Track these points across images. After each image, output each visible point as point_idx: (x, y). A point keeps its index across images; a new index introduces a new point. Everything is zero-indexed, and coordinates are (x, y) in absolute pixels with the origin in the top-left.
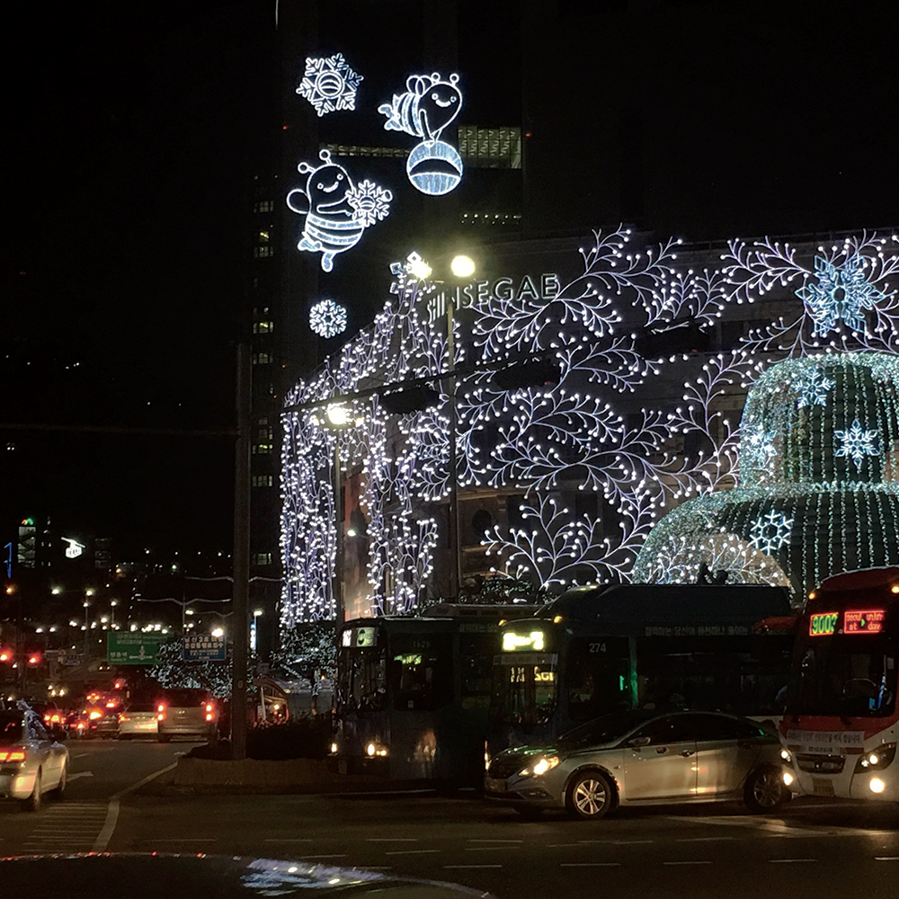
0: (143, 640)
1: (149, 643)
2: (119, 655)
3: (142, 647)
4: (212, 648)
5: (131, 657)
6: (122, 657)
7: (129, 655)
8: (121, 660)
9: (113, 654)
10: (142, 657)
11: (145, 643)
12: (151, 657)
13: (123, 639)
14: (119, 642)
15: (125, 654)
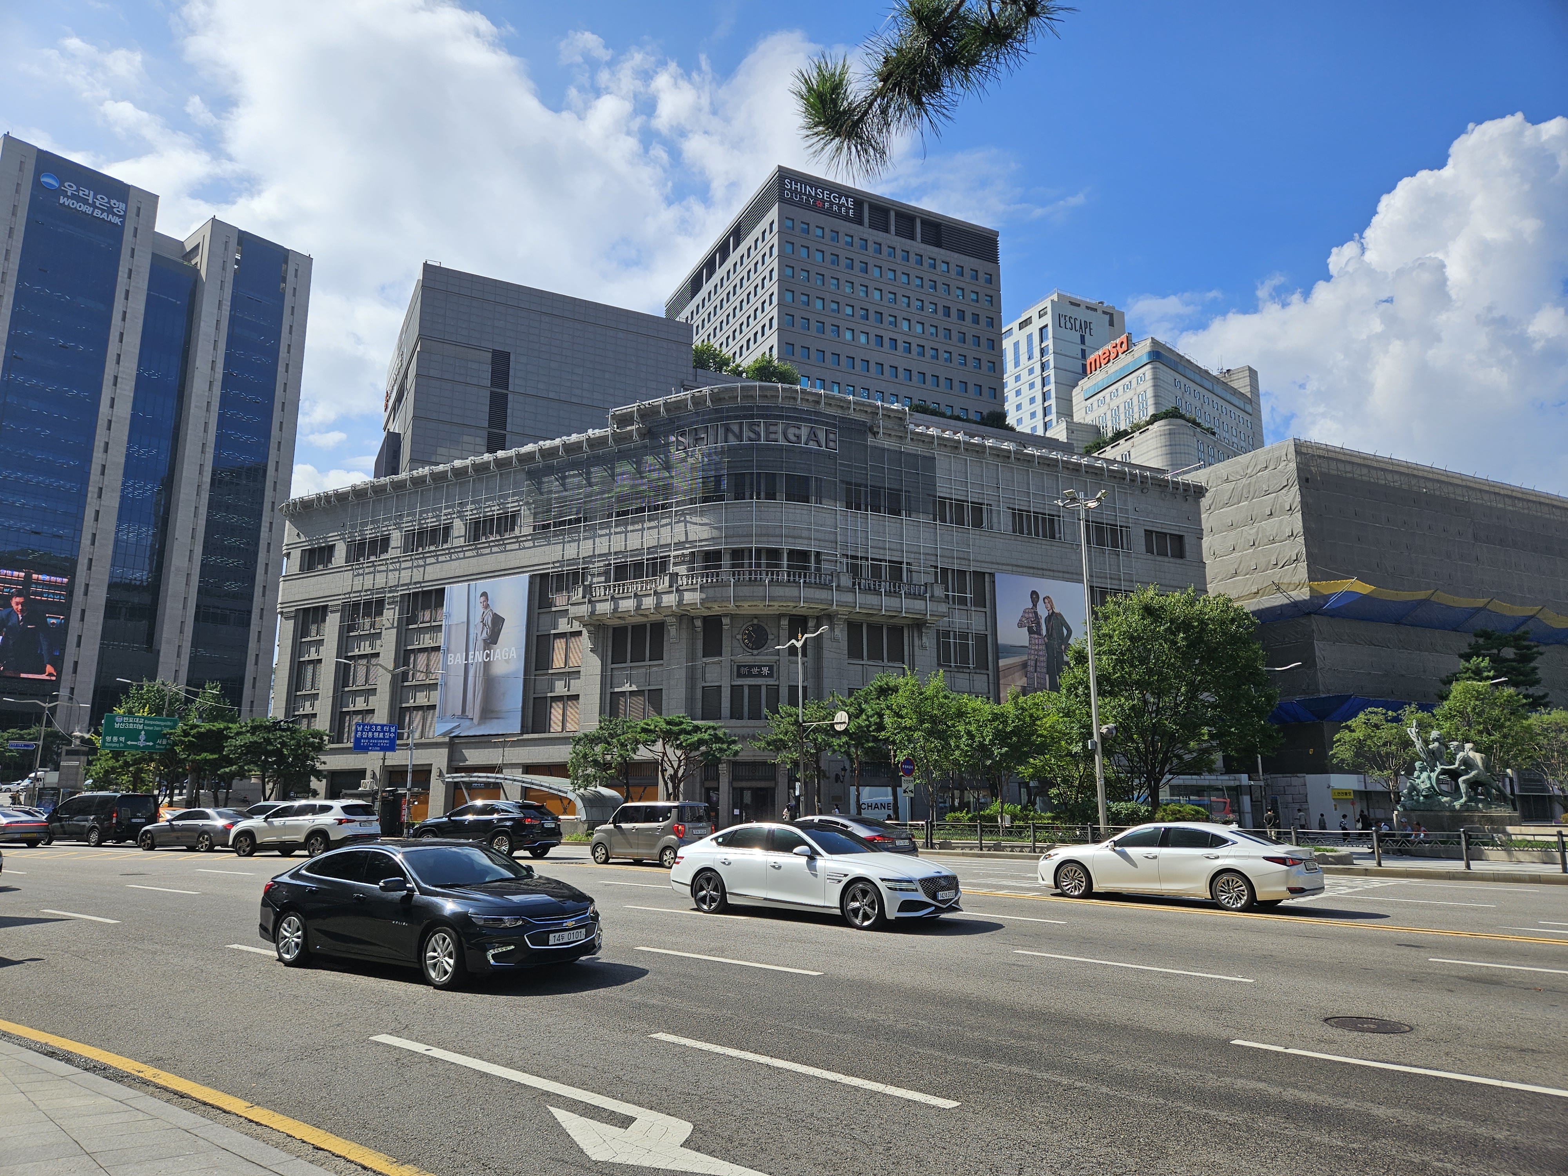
0: (144, 724)
1: (151, 728)
2: (115, 739)
3: (143, 732)
4: (384, 739)
5: (129, 743)
6: (119, 742)
7: (126, 740)
8: (117, 745)
9: (108, 739)
10: (141, 744)
11: (146, 728)
12: (151, 744)
13: (123, 722)
14: (117, 726)
15: (122, 739)
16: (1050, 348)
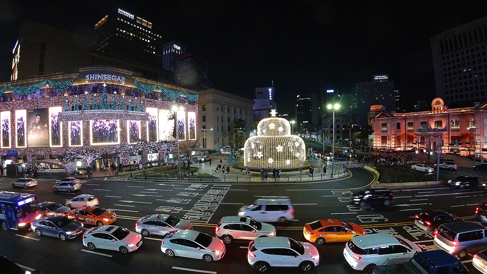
16: (172, 51)
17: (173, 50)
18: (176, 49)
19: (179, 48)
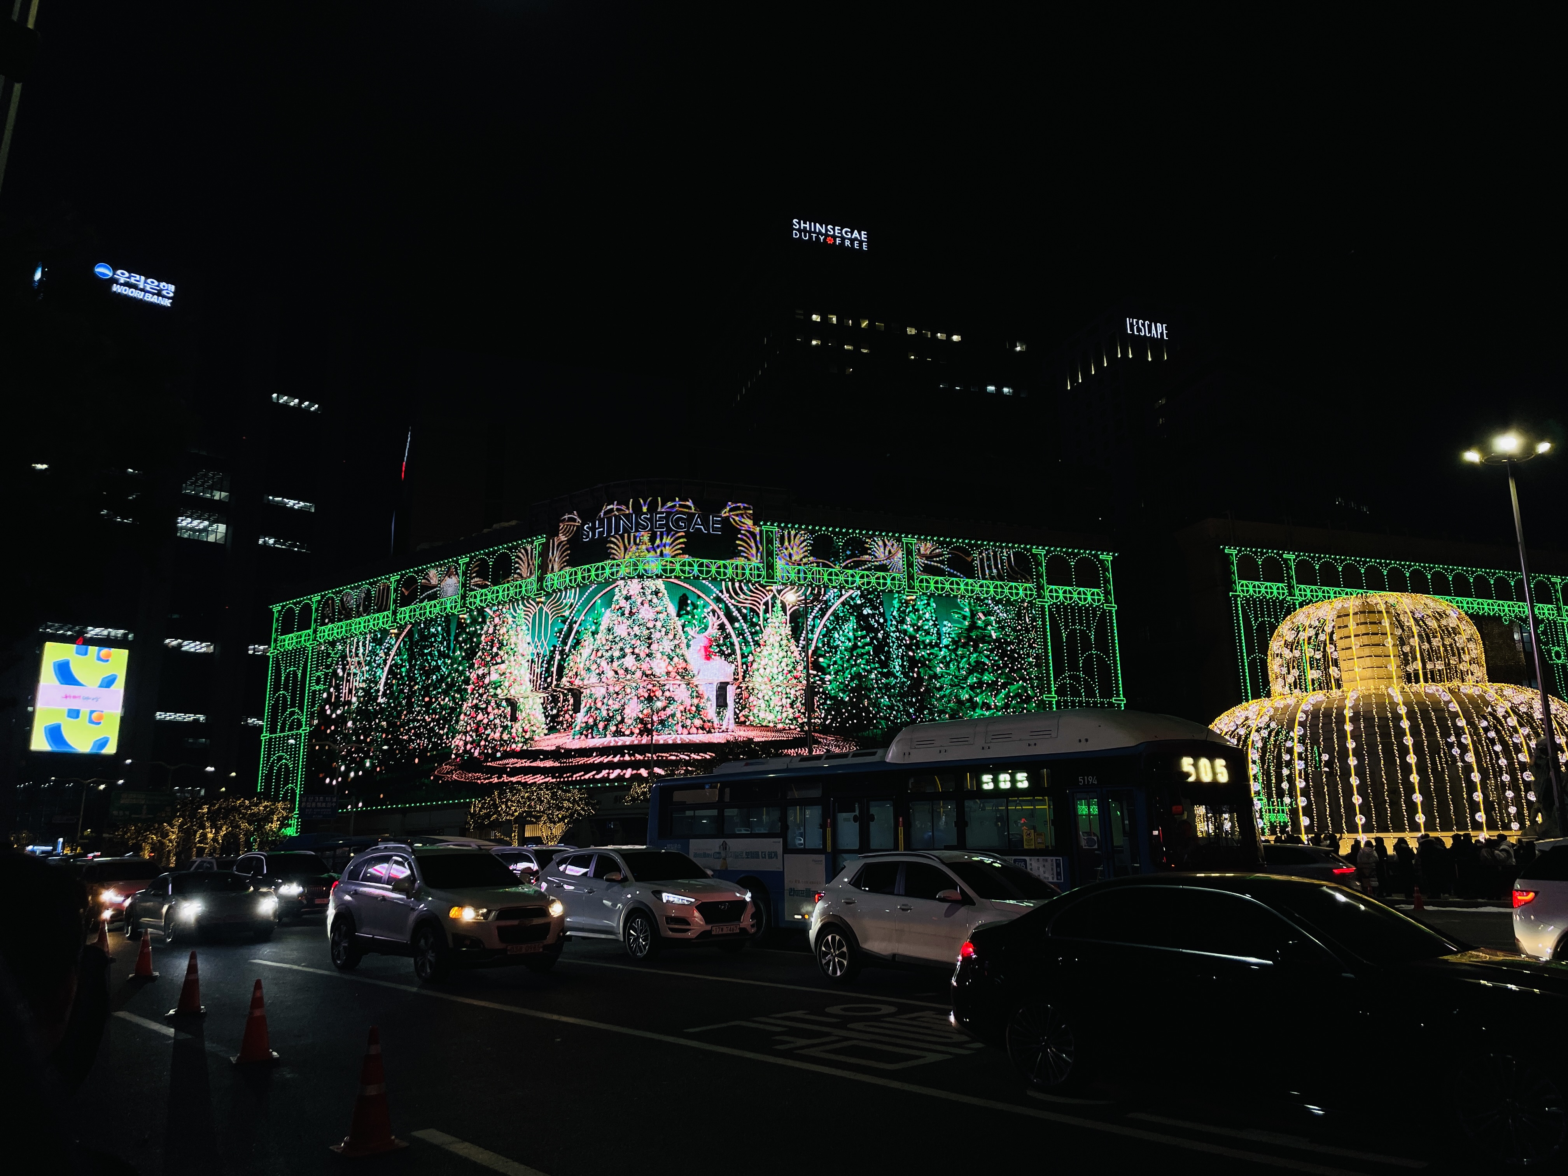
0: (146, 799)
2: (121, 813)
3: (145, 807)
5: (133, 816)
6: (124, 816)
7: (131, 814)
11: (147, 802)
13: (128, 798)
14: (123, 802)
15: (127, 813)
16: (1119, 356)
17: (1125, 353)
18: (1141, 343)
19: (1159, 330)
